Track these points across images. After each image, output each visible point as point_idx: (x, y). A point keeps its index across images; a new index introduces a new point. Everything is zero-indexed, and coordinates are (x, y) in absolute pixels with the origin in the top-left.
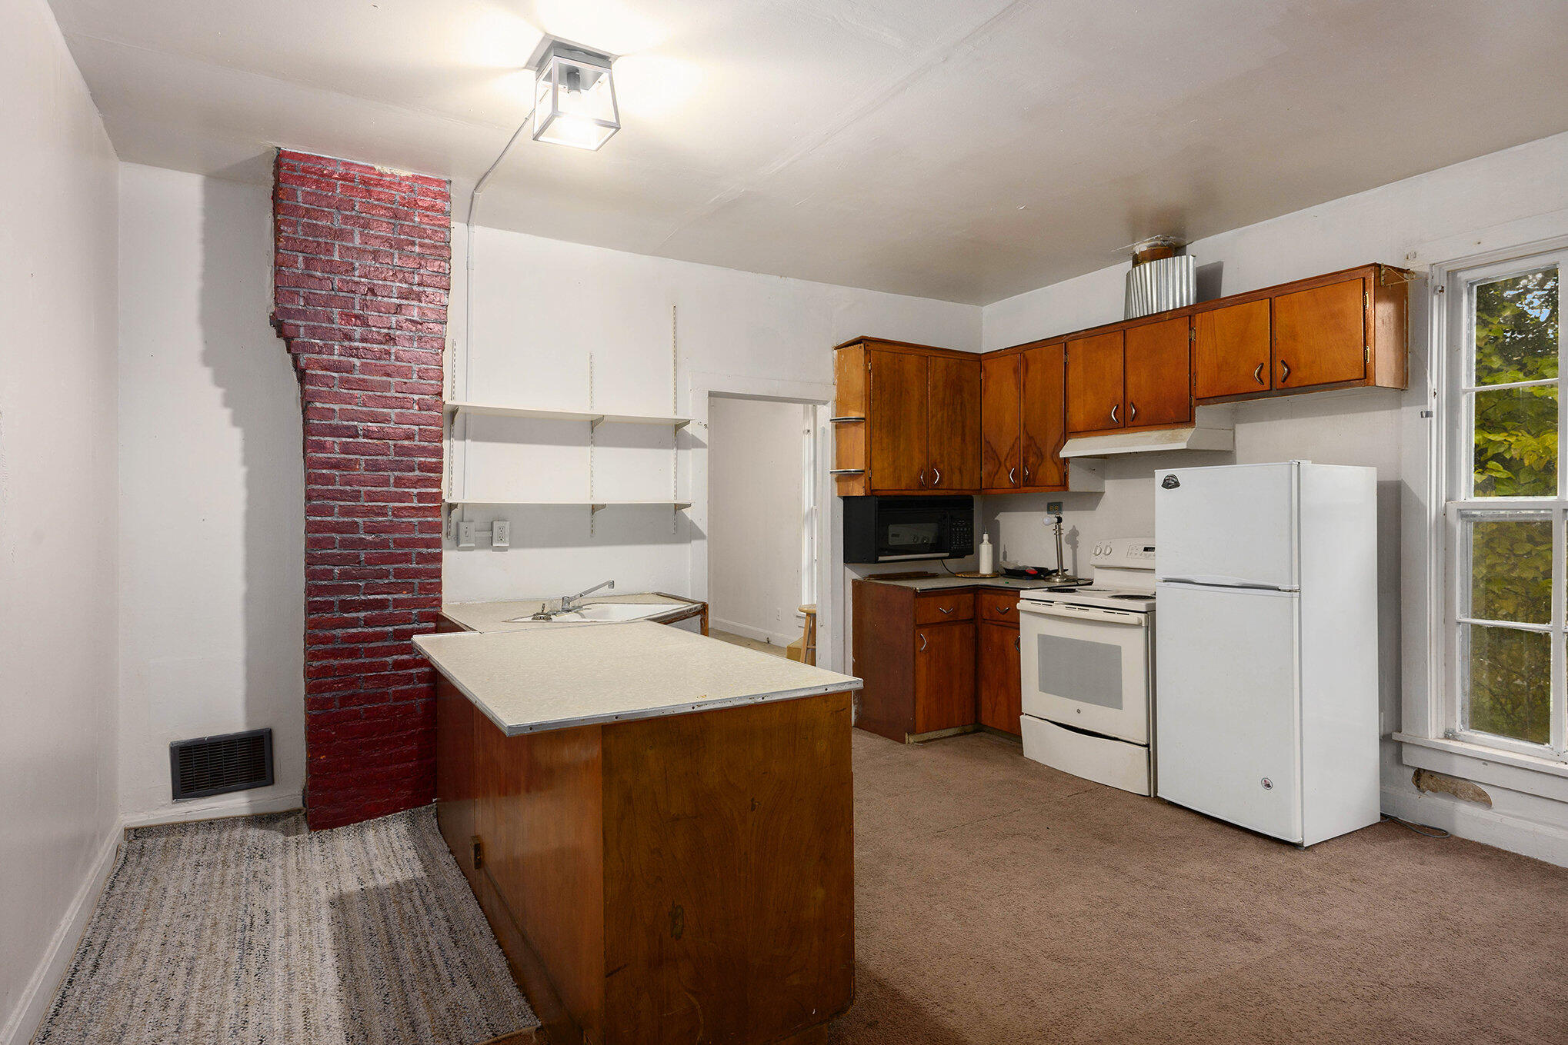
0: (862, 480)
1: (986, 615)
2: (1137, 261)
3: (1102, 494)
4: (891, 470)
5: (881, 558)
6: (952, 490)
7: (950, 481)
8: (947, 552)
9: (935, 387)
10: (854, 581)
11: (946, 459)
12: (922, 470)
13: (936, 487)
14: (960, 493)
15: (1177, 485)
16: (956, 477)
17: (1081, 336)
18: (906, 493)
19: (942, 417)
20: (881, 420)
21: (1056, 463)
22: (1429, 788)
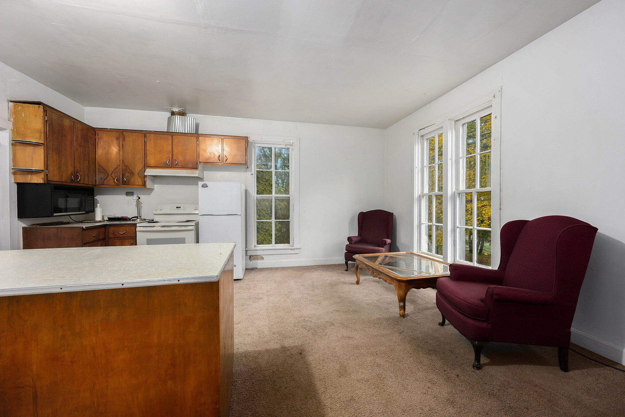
0: (42, 175)
1: (111, 236)
2: (173, 113)
3: (153, 189)
4: (58, 172)
5: (55, 214)
6: (84, 184)
7: (84, 180)
8: (84, 211)
9: (77, 137)
10: (23, 228)
11: (82, 170)
12: (72, 174)
13: (78, 182)
14: (88, 185)
15: (207, 186)
16: (86, 178)
17: (152, 133)
18: (64, 183)
19: (80, 151)
20: (53, 146)
21: (140, 177)
22: (252, 259)
